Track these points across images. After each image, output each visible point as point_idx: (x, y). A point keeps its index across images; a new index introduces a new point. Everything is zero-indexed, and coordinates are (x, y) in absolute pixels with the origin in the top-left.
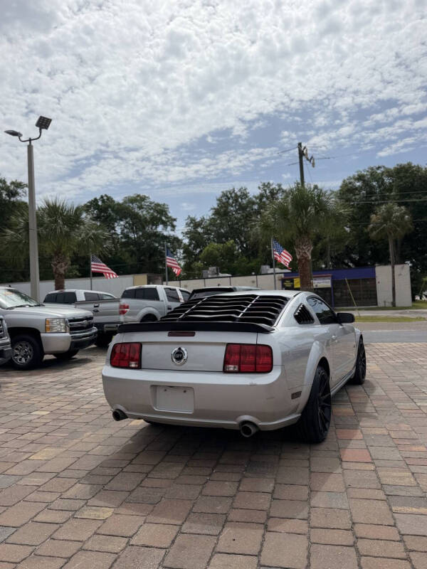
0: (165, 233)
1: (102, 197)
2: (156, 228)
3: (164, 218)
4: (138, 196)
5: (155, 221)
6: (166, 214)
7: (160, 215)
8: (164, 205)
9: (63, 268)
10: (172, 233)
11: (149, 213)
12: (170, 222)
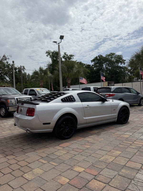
0: (121, 66)
1: (99, 56)
2: (118, 64)
3: (121, 60)
4: (111, 53)
5: (118, 62)
6: (122, 59)
7: (120, 59)
8: (121, 55)
9: (70, 82)
10: (124, 66)
11: (115, 59)
12: (123, 62)
